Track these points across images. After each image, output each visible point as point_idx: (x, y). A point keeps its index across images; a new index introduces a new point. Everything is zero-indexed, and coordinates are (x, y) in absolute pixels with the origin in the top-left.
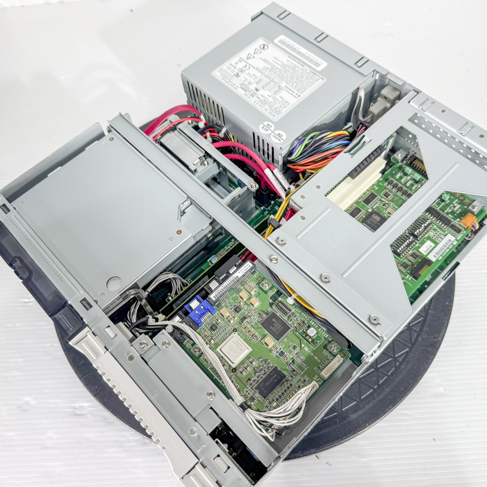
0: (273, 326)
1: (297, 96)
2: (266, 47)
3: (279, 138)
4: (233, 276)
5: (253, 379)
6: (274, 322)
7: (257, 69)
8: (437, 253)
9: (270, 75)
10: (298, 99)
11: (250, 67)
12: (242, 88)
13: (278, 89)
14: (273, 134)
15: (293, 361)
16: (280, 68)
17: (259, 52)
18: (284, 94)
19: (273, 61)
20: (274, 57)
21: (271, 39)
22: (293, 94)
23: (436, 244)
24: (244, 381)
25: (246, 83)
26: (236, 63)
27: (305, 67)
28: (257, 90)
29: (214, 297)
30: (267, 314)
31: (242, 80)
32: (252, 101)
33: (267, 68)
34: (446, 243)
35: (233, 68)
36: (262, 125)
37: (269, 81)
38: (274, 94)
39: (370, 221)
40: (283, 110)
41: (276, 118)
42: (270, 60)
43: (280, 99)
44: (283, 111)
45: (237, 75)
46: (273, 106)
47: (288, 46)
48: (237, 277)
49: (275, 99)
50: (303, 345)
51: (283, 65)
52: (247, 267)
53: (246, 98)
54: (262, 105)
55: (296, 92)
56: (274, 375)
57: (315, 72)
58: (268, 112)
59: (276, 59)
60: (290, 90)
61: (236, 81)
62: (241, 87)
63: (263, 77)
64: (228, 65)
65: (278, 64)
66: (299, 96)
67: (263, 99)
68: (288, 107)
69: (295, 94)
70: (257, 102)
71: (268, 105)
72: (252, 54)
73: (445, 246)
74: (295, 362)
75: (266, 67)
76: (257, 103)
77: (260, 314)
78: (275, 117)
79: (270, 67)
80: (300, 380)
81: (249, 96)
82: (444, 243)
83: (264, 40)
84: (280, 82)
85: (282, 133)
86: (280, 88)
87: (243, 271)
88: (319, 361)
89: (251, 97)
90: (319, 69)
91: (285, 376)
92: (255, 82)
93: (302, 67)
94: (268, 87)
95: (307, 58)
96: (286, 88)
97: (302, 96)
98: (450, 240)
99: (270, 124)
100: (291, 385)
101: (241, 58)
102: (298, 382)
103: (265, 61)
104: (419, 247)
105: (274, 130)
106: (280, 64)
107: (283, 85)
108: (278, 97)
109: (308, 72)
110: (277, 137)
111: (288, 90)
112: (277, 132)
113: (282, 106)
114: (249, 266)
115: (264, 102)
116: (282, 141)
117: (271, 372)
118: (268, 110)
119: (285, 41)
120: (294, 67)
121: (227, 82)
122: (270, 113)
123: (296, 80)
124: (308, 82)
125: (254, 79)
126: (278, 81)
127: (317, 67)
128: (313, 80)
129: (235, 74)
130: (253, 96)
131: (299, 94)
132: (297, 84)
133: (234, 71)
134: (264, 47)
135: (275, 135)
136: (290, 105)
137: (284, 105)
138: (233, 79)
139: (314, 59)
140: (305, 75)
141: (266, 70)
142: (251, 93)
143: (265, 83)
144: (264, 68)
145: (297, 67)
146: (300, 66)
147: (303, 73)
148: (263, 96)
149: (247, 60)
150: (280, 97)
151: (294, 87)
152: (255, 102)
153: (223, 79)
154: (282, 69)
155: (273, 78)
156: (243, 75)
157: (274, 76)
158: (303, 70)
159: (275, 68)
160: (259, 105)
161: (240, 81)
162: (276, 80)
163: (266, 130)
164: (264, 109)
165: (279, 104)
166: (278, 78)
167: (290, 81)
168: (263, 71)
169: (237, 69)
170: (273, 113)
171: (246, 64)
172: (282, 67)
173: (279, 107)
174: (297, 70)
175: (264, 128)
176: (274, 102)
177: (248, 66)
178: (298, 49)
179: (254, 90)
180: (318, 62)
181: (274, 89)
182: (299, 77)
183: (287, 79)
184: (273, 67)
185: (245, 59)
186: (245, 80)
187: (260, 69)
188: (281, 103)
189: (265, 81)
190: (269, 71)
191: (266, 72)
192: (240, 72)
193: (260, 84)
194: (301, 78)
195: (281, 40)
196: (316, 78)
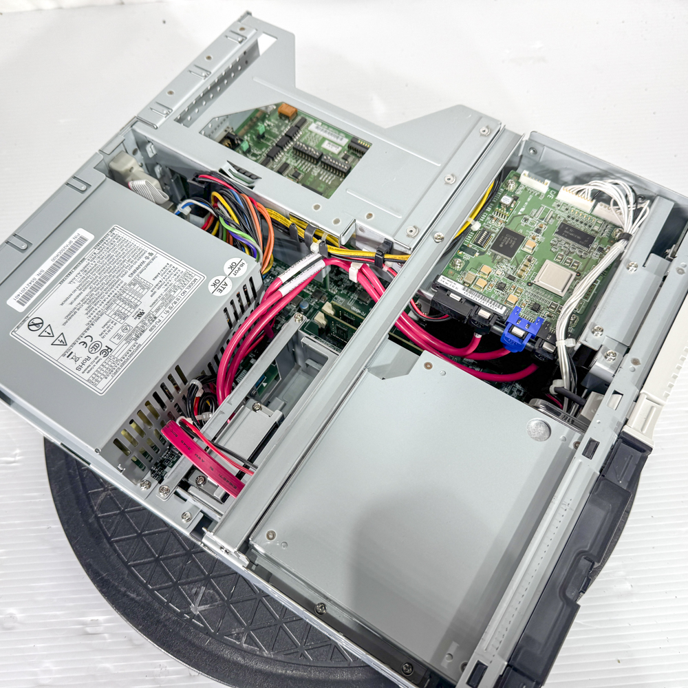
0: (509, 245)
1: (151, 257)
2: (37, 321)
3: (238, 266)
4: (465, 295)
6: (504, 244)
7: (91, 324)
8: (337, 138)
9: (105, 303)
10: (158, 255)
11: (86, 334)
12: (138, 337)
13: (137, 285)
14: (232, 275)
15: (542, 219)
16: (88, 290)
17: (48, 329)
18: (148, 275)
19: (71, 303)
20: (62, 304)
21: (16, 319)
22: (146, 263)
23: (324, 139)
24: (586, 261)
25: (125, 334)
26: (76, 359)
27: (87, 256)
28: (142, 313)
29: (501, 309)
31: (117, 341)
32: (163, 316)
33: (89, 310)
35: (88, 363)
36: (217, 294)
37: (118, 302)
38: (148, 288)
40: (182, 269)
41: (199, 277)
42: (68, 308)
43: (159, 279)
44: (184, 271)
45: (108, 350)
46: (174, 286)
47: (35, 289)
48: (464, 289)
49: (158, 286)
50: (520, 213)
51: (82, 287)
52: (446, 281)
53: (159, 327)
54: (175, 300)
55: (143, 259)
56: (567, 234)
57: (97, 243)
58: (187, 290)
59: (66, 300)
60: (137, 269)
61: (120, 350)
62: (136, 340)
63: (109, 311)
64: (79, 373)
65: (78, 296)
66: (151, 254)
67: (161, 302)
68: (174, 265)
69: (147, 261)
70: (167, 309)
71: (172, 293)
72: (54, 339)
74: (542, 217)
75: (86, 312)
76: (170, 308)
77: (498, 262)
78: (198, 278)
79: (86, 306)
80: (559, 210)
81: (154, 323)
83: (18, 327)
84: (122, 285)
85: (228, 264)
86: (134, 283)
87: (453, 284)
89: (157, 320)
90: (90, 237)
91: (562, 223)
92: (123, 321)
93: (87, 260)
94: (133, 300)
95: (65, 258)
96: (135, 274)
97: (151, 251)
99: (212, 281)
100: (569, 217)
101: (64, 355)
102: (562, 211)
103: (69, 317)
104: (333, 153)
106: (78, 292)
107: (127, 279)
108: (155, 282)
109: (97, 251)
110: (237, 269)
111: (138, 271)
112: (227, 271)
113: (174, 273)
114: (443, 280)
115: (167, 299)
116: (243, 261)
117: (564, 236)
118: (183, 291)
119: (21, 295)
120: (86, 271)
121: (123, 364)
122: (190, 286)
123: (115, 264)
124: (121, 247)
125: (115, 324)
126: (120, 287)
127: (86, 240)
128: (116, 241)
129: (102, 355)
130: (155, 318)
131: (148, 255)
132: (124, 261)
133: (96, 359)
134: (35, 325)
135: (234, 272)
136: (170, 263)
137: (172, 271)
138: (116, 356)
139: (69, 246)
140: (105, 253)
141: (93, 310)
142: (147, 322)
143: (123, 306)
144: (87, 314)
145: (86, 267)
146: (84, 263)
147: (99, 257)
148: (154, 303)
149: (69, 344)
150: (154, 279)
151: (131, 264)
152: (168, 312)
153: (115, 373)
154: (90, 288)
155: (111, 296)
156: (106, 342)
157: (106, 296)
158: (94, 259)
159: (87, 297)
160: (175, 305)
161: (118, 345)
162: (116, 292)
163: (224, 286)
164: (182, 297)
165: (170, 279)
166: (113, 289)
167: (119, 271)
168: (94, 314)
169: (90, 355)
170: (190, 282)
171: (77, 344)
172: (86, 288)
173: (176, 277)
174: (92, 266)
175: (222, 289)
176: (166, 285)
177: (83, 339)
178: (43, 273)
179: (141, 318)
180: (74, 241)
181: (138, 290)
182: (109, 260)
183: (113, 277)
184: (86, 302)
185: (65, 348)
186: (117, 337)
187: (90, 319)
188: (168, 276)
189: (118, 306)
190: (95, 305)
191: (99, 310)
192: (99, 349)
193: (126, 312)
194: (111, 258)
195: (18, 302)
196: (111, 238)
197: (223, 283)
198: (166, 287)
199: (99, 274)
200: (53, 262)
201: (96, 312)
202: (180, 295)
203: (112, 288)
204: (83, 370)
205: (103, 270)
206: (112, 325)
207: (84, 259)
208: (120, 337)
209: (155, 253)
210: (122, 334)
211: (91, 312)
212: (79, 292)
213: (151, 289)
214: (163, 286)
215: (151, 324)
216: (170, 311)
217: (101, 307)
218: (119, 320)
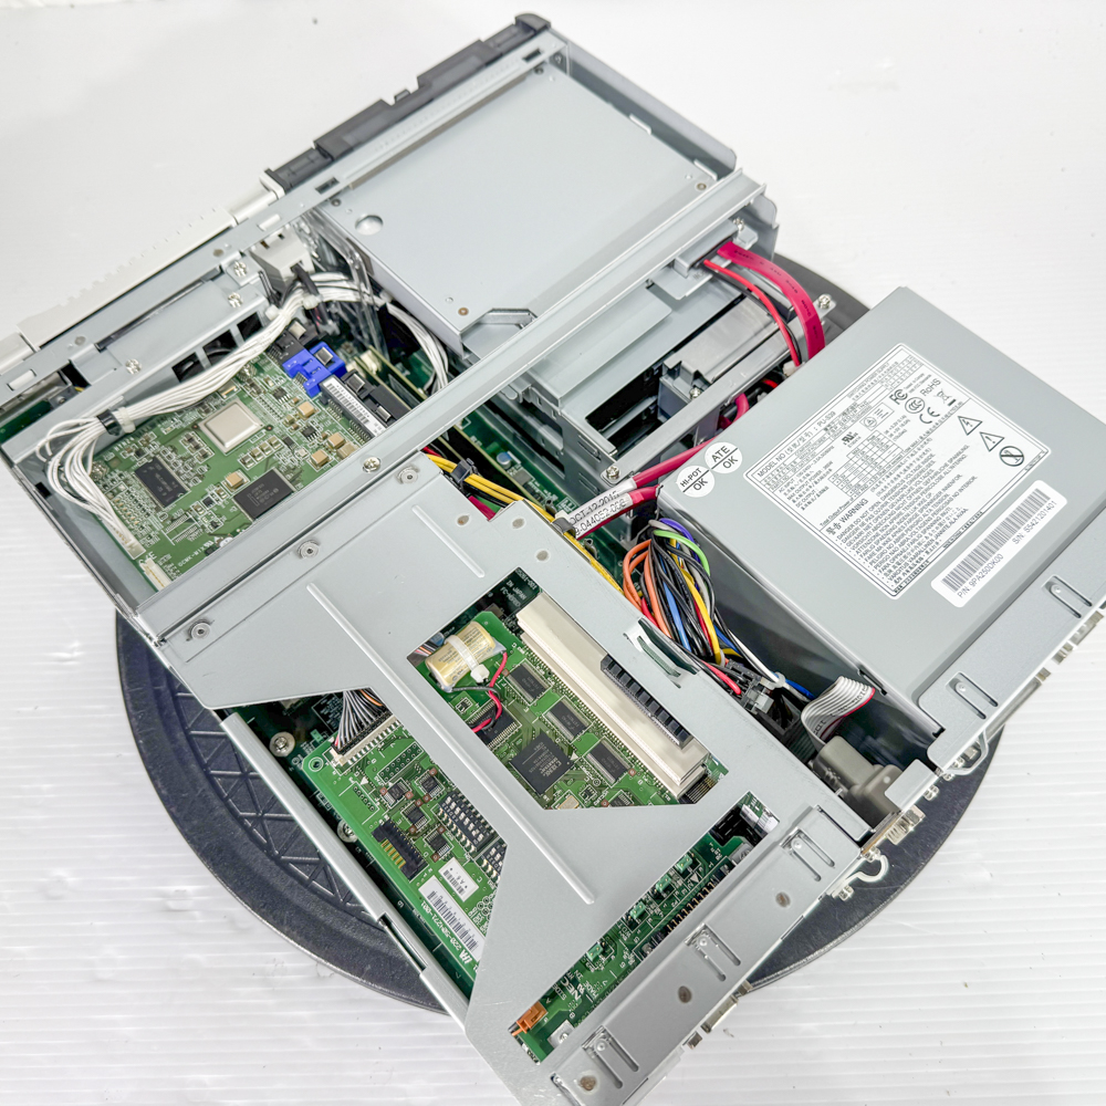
0: (263, 489)
1: (831, 525)
2: (1012, 461)
4: (369, 414)
5: (173, 455)
7: (925, 438)
8: (440, 901)
9: (904, 467)
10: (820, 527)
11: (931, 425)
12: (852, 408)
13: (853, 483)
14: (703, 470)
15: (190, 520)
16: (934, 491)
17: (991, 445)
18: (835, 498)
20: (973, 478)
21: (1046, 471)
22: (839, 517)
23: (467, 906)
25: (872, 415)
26: (941, 393)
27: (942, 551)
28: (846, 439)
29: (331, 385)
30: (291, 481)
31: (882, 407)
32: (814, 430)
33: (929, 460)
34: (466, 933)
35: (924, 387)
36: (730, 447)
37: (883, 464)
38: (835, 475)
39: (541, 751)
40: (781, 495)
41: (755, 479)
43: (818, 488)
44: (777, 492)
45: (897, 397)
46: (795, 471)
47: (1023, 515)
48: (367, 421)
49: (819, 476)
51: (943, 500)
53: (821, 416)
54: (795, 450)
55: (844, 526)
56: (171, 486)
58: (776, 461)
59: (968, 483)
60: (853, 511)
61: (878, 395)
62: (855, 404)
63: (897, 453)
64: (934, 377)
65: (949, 486)
66: (830, 531)
67: (817, 451)
68: (793, 505)
69: (837, 520)
70: (807, 438)
71: (798, 460)
72: (980, 430)
73: (459, 927)
74: (188, 524)
75: (933, 459)
76: (802, 439)
77: (295, 468)
78: (756, 476)
79: (935, 468)
80: (154, 529)
81: (828, 422)
82: (466, 928)
83: (1039, 457)
84: (879, 489)
85: (706, 490)
86: (858, 489)
88: (180, 565)
89: (824, 426)
90: (938, 585)
91: (166, 505)
92: (876, 434)
93: (941, 543)
94: (860, 462)
95: (980, 557)
96: (857, 502)
97: (833, 537)
98: (473, 945)
99: (735, 466)
100: (148, 515)
101: (961, 404)
102: (151, 526)
103: (959, 457)
104: (461, 862)
105: (715, 474)
106: (951, 492)
107: (871, 497)
108: (824, 483)
110: (694, 478)
111: (852, 506)
112: (709, 478)
113: (793, 491)
115: (807, 453)
116: (682, 489)
117: (179, 484)
118: (782, 461)
119: (1044, 507)
120: (941, 524)
121: (873, 376)
122: (770, 466)
123: (891, 526)
124: (883, 553)
125: (887, 432)
126: (882, 486)
127: (944, 580)
128: (890, 567)
129: (904, 392)
130: (826, 429)
131: (836, 530)
132: (876, 528)
133: (912, 390)
134: (1012, 456)
135: (700, 475)
136: (799, 510)
137: (797, 495)
138: (883, 388)
139: (974, 576)
140: (910, 549)
141: (922, 460)
142: (839, 426)
143: (875, 457)
144: (932, 456)
145: (941, 533)
146: (944, 538)
147: (920, 544)
148: (827, 452)
149: (955, 417)
150: (827, 488)
151: (863, 520)
152: (807, 435)
153: (883, 367)
154: (930, 495)
155: (894, 475)
156: (900, 409)
157: (903, 476)
158: (929, 544)
159: (933, 481)
160: (795, 441)
161: (880, 403)
162: (888, 480)
163: (718, 455)
164: (783, 452)
165: (801, 484)
166: (893, 485)
167: (884, 513)
168: (920, 453)
169: (922, 396)
170: (769, 472)
171: (942, 415)
172: (938, 496)
173: (791, 485)
174: (930, 531)
175: (721, 452)
176: (808, 475)
177: (935, 420)
178: (1015, 536)
179: (847, 433)
180: (967, 584)
181: (853, 476)
182: (903, 535)
183: (893, 505)
184: (936, 474)
185: (959, 413)
186: (883, 413)
187: (926, 447)
188: (804, 490)
189: (883, 457)
190: (919, 466)
191: (914, 458)
192: (910, 402)
193: (870, 446)
194: (900, 538)
195: (1049, 499)
196: (901, 575)
197: (718, 460)
198: (808, 472)
199: (917, 515)
200: (998, 552)
201: (917, 456)
202: (787, 456)
203: (895, 487)
204: (931, 380)
205: (910, 520)
206: (892, 431)
207: (946, 546)
208: (879, 413)
209: (824, 531)
210: (876, 416)
211: (925, 457)
212: (947, 492)
213: (831, 473)
214: (812, 475)
215: (833, 422)
216: (803, 435)
217: (910, 461)
218: (881, 437)
